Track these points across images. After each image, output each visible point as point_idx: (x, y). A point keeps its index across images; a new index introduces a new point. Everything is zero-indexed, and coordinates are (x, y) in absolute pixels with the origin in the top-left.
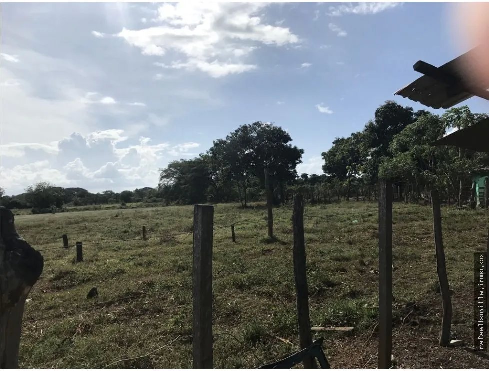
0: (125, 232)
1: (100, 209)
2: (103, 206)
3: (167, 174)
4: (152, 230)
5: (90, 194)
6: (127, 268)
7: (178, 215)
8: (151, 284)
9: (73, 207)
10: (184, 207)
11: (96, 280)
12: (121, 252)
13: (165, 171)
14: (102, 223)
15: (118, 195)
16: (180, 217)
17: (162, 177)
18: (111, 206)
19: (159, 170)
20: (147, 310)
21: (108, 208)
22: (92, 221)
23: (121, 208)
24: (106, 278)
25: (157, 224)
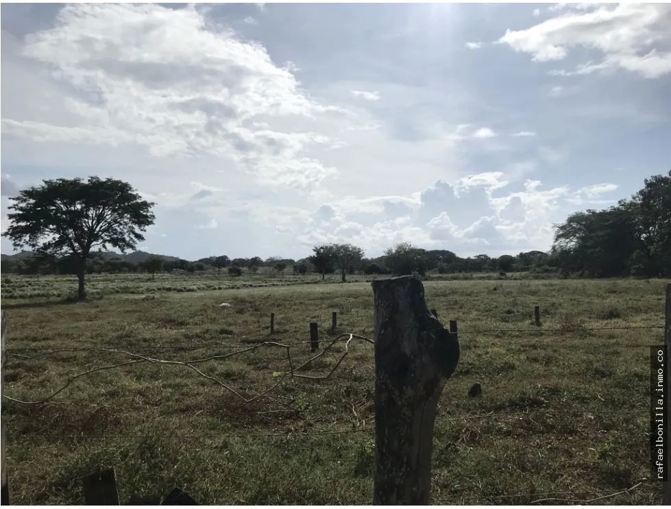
0: (509, 312)
1: (471, 279)
2: (475, 275)
3: (565, 232)
4: (546, 312)
5: (458, 258)
6: (517, 363)
7: (585, 293)
8: (555, 391)
9: (437, 275)
10: (593, 282)
11: (477, 373)
12: (506, 340)
13: (563, 228)
14: (477, 298)
15: (494, 260)
16: (589, 296)
17: (558, 237)
18: (486, 275)
19: (554, 227)
20: (553, 427)
21: (482, 278)
22: (463, 294)
23: (500, 279)
24: (490, 373)
25: (553, 304)
